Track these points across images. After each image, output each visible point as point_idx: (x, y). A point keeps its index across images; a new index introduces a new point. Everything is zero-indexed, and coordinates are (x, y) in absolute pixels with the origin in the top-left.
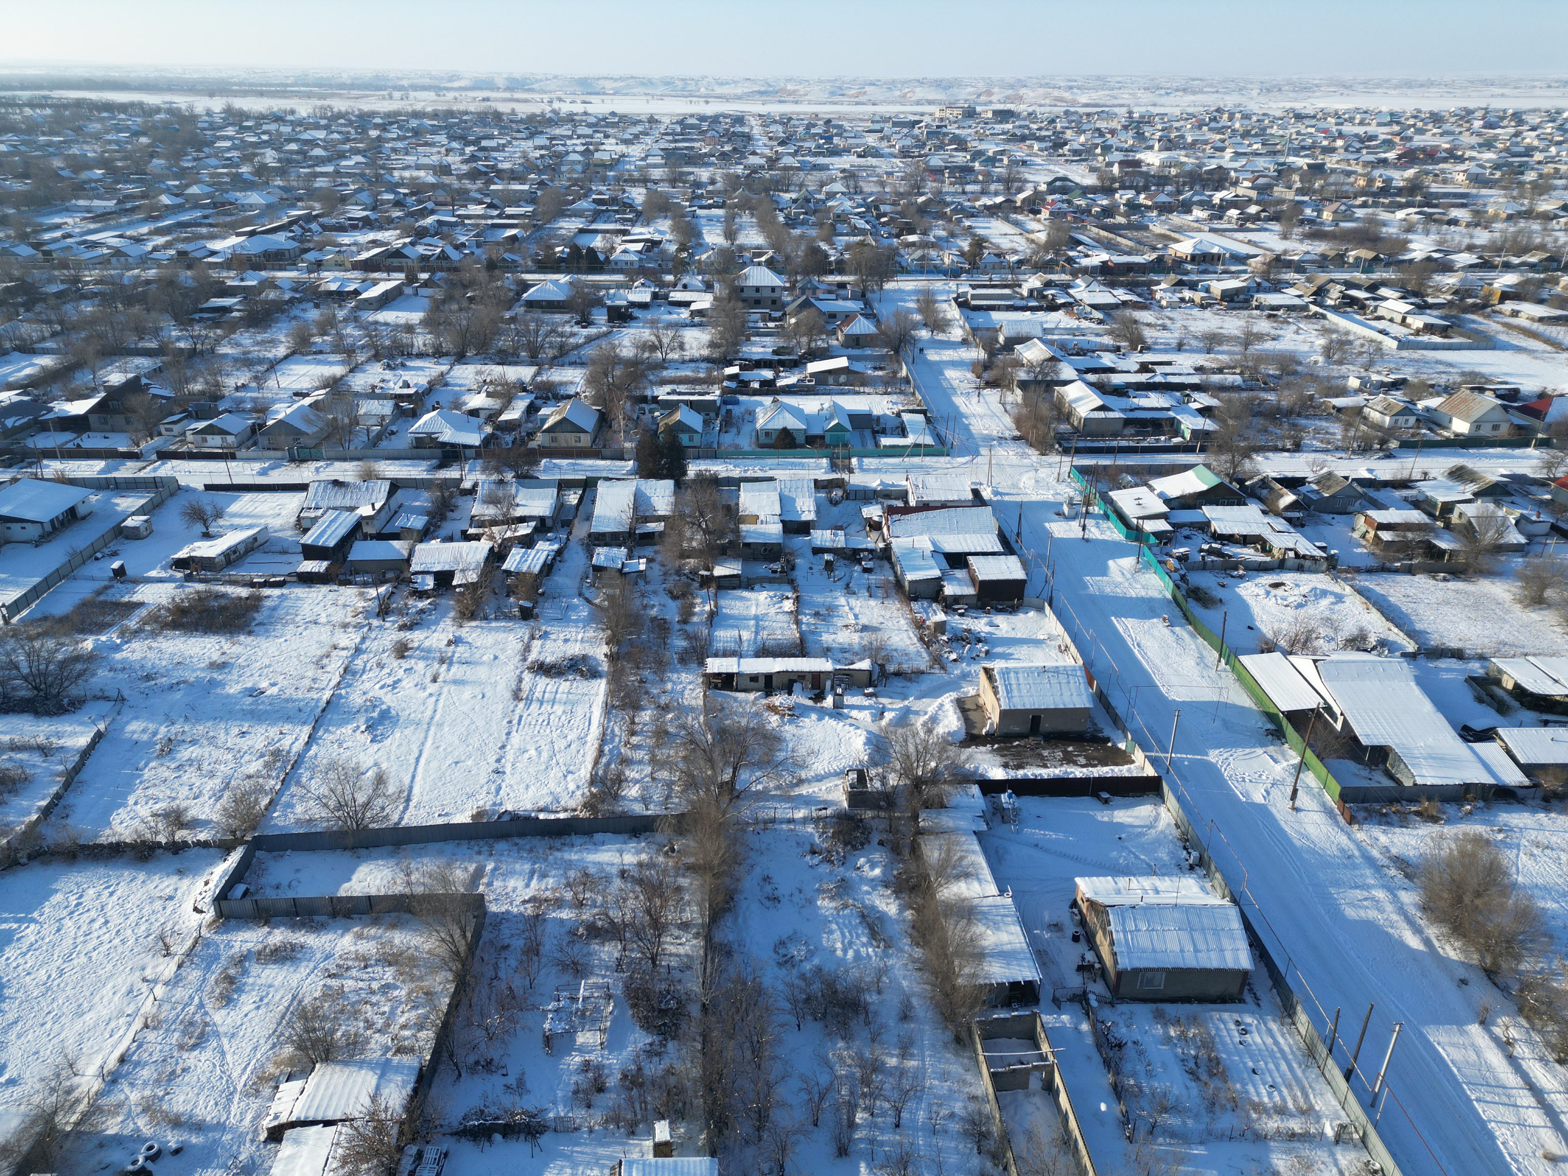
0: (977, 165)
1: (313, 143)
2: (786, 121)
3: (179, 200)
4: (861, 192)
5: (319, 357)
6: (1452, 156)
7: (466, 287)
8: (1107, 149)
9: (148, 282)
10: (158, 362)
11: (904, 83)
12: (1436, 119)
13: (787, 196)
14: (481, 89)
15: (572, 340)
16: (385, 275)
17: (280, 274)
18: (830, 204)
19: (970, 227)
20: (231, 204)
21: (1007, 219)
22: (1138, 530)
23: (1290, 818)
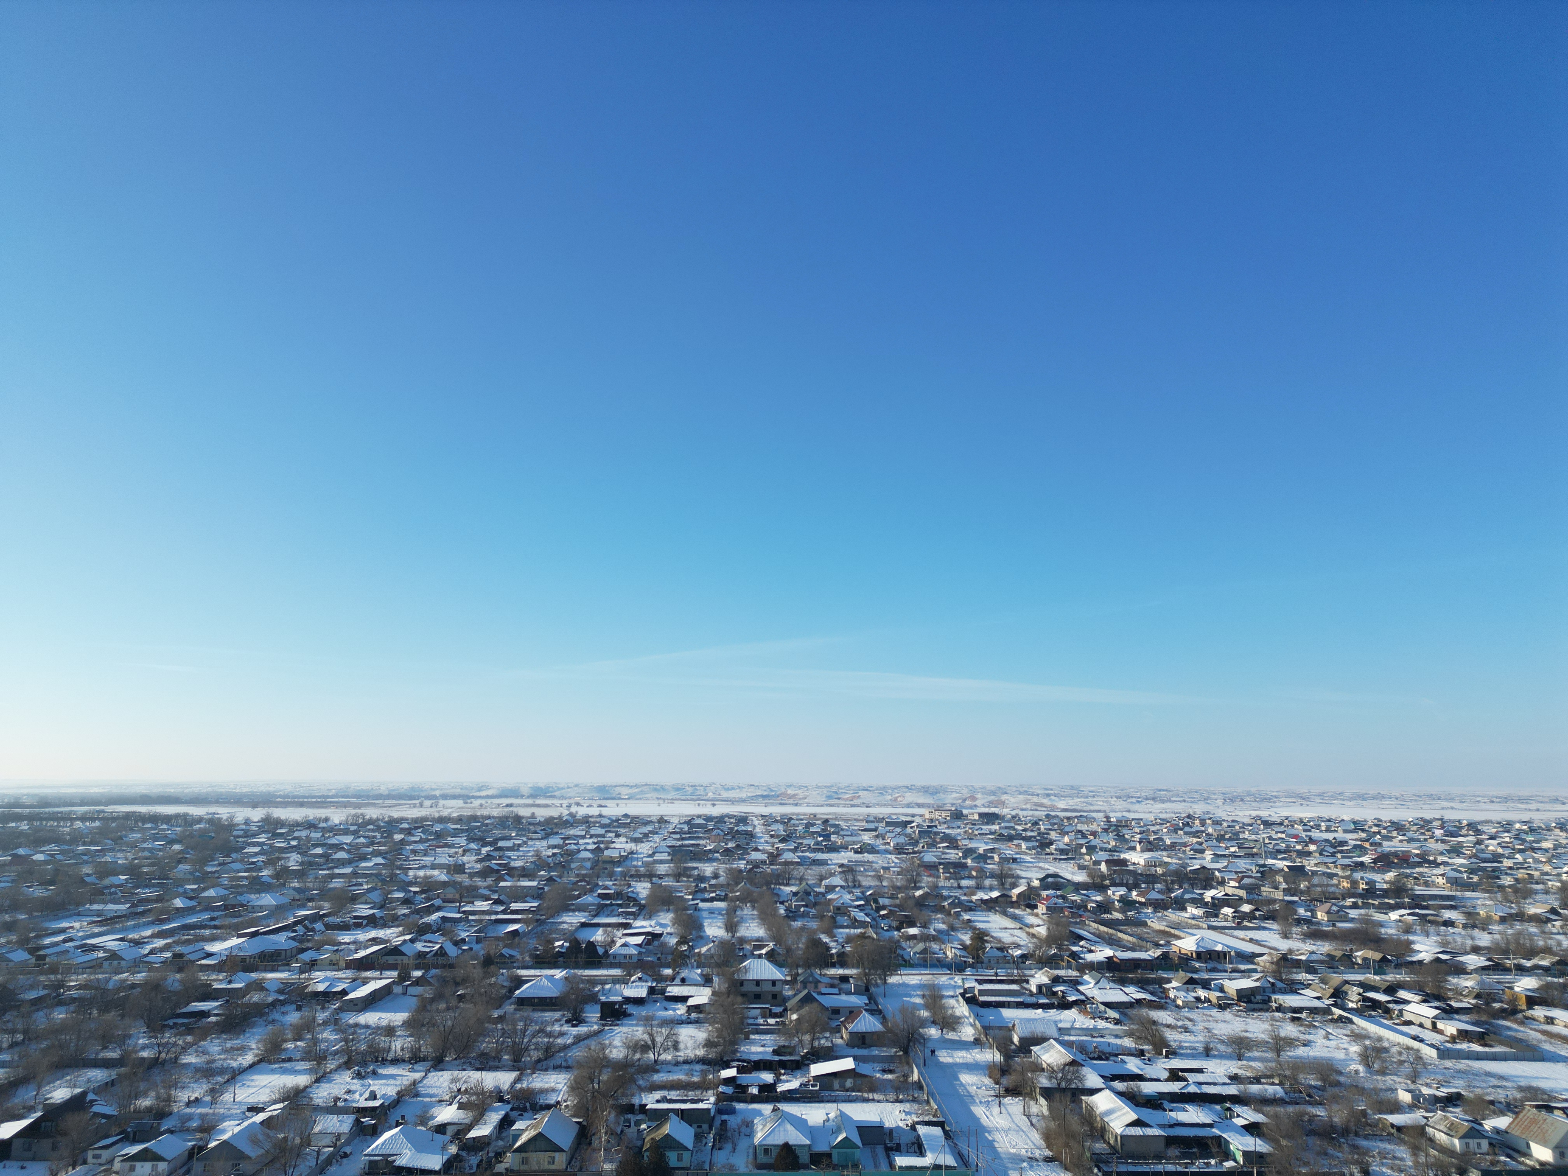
0: (969, 861)
1: (338, 847)
2: (786, 820)
3: (193, 903)
4: (860, 886)
5: (287, 1065)
6: (1424, 860)
7: (457, 984)
8: (1091, 849)
9: (133, 986)
10: (113, 1074)
11: (894, 789)
12: (1398, 827)
13: (788, 889)
14: (506, 796)
15: (560, 1041)
16: (377, 974)
17: (270, 975)
18: (829, 897)
19: (969, 921)
20: (242, 905)
21: (1005, 914)
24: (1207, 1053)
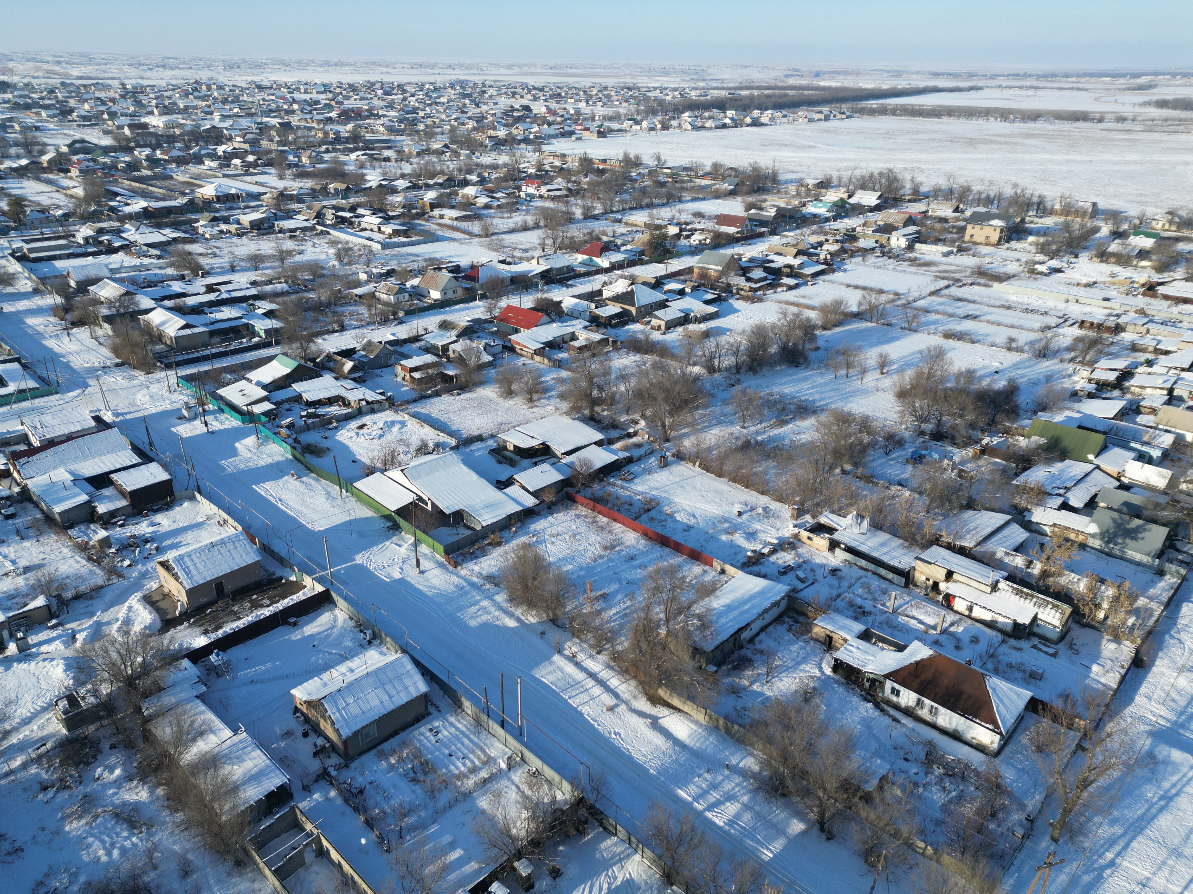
6: (372, 114)
8: (113, 115)
12: (353, 88)
21: (38, 179)
22: (250, 414)
23: (420, 580)
24: (233, 269)
